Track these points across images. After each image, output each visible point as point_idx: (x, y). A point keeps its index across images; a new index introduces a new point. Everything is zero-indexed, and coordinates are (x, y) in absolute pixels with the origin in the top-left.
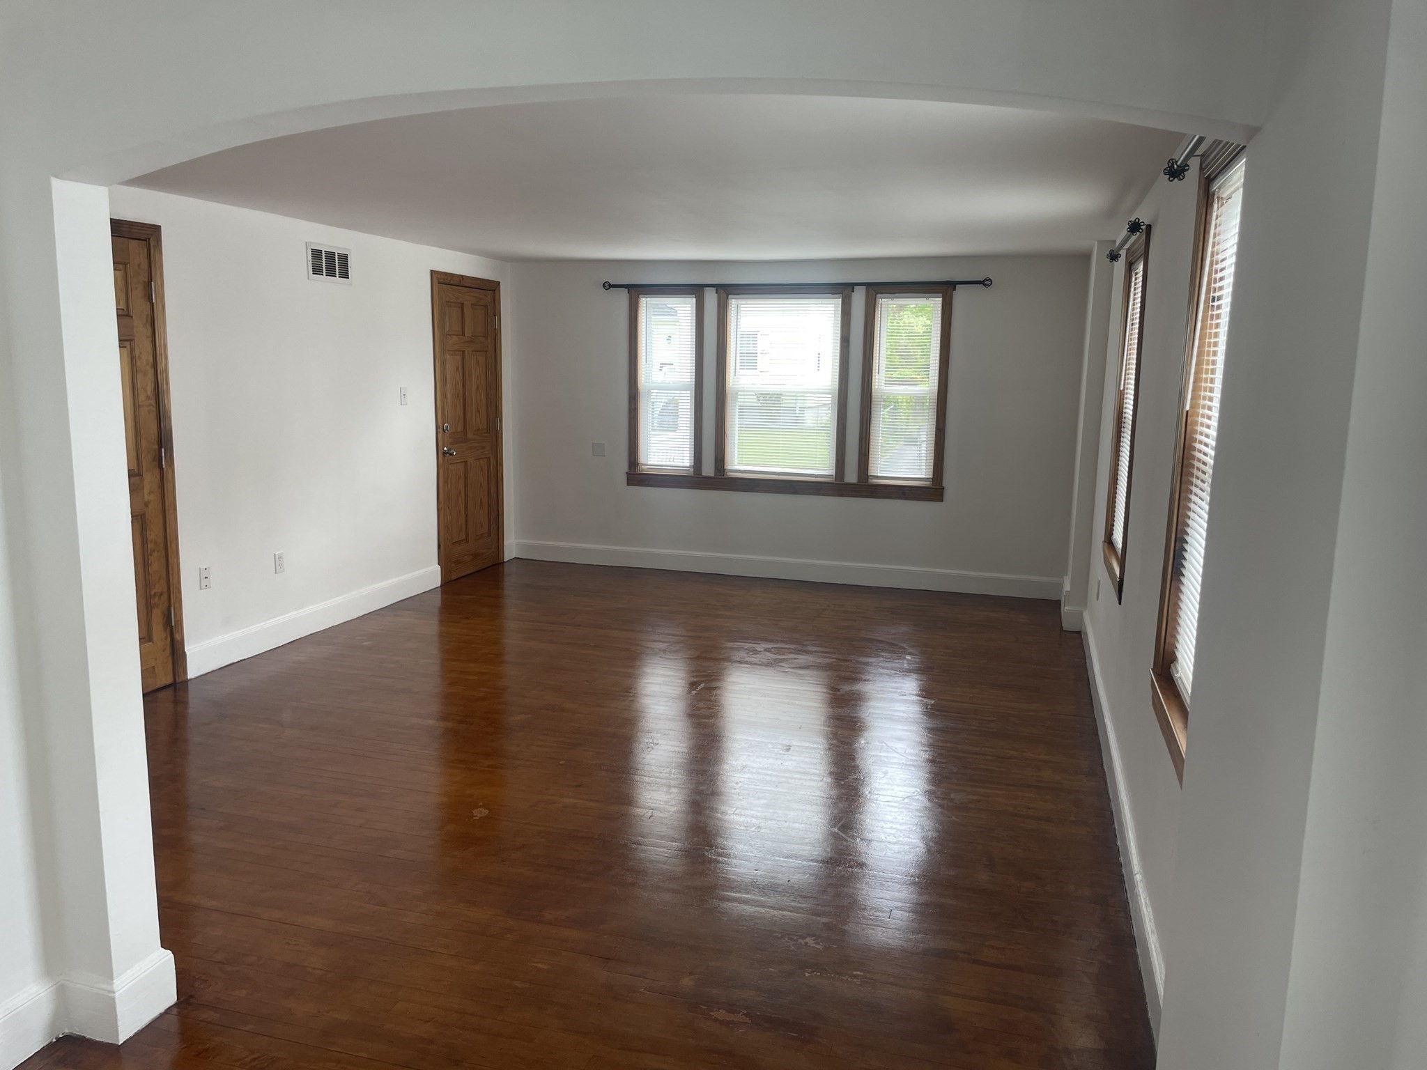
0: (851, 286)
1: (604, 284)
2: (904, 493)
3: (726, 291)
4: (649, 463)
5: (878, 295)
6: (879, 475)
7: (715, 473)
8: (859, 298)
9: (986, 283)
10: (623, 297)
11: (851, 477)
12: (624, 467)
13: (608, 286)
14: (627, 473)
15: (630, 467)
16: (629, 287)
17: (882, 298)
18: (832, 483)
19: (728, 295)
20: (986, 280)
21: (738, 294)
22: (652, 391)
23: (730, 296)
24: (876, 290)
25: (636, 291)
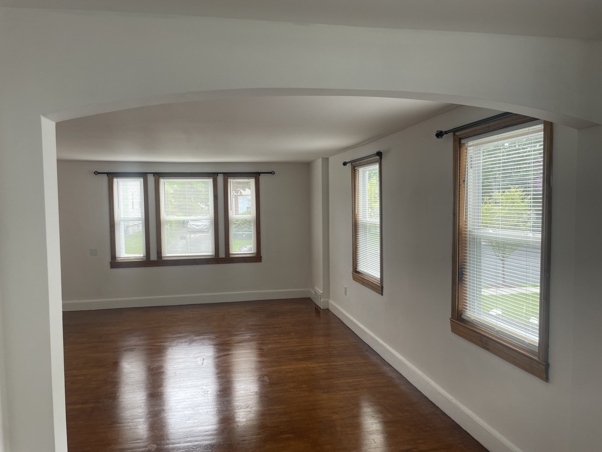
0: (217, 174)
1: (94, 172)
2: (245, 260)
3: (158, 176)
4: (121, 256)
5: (229, 178)
6: (233, 253)
7: (157, 259)
8: (220, 179)
9: (272, 173)
10: (105, 178)
11: (222, 255)
12: (108, 259)
13: (97, 173)
14: (110, 262)
15: (112, 259)
16: (108, 174)
17: (230, 179)
18: (214, 258)
19: (159, 177)
20: (272, 172)
21: (164, 177)
22: (121, 222)
23: (160, 178)
24: (227, 175)
25: (111, 176)
